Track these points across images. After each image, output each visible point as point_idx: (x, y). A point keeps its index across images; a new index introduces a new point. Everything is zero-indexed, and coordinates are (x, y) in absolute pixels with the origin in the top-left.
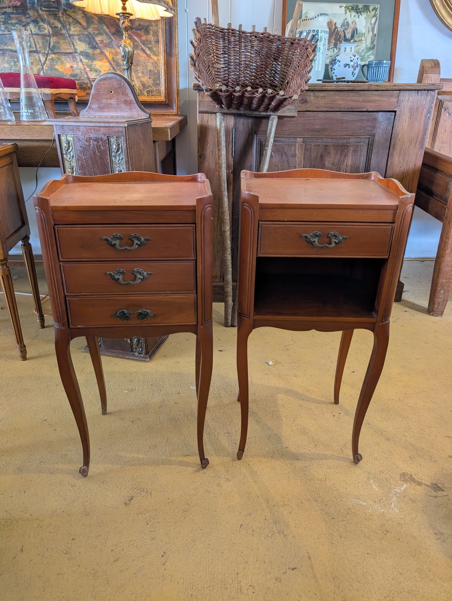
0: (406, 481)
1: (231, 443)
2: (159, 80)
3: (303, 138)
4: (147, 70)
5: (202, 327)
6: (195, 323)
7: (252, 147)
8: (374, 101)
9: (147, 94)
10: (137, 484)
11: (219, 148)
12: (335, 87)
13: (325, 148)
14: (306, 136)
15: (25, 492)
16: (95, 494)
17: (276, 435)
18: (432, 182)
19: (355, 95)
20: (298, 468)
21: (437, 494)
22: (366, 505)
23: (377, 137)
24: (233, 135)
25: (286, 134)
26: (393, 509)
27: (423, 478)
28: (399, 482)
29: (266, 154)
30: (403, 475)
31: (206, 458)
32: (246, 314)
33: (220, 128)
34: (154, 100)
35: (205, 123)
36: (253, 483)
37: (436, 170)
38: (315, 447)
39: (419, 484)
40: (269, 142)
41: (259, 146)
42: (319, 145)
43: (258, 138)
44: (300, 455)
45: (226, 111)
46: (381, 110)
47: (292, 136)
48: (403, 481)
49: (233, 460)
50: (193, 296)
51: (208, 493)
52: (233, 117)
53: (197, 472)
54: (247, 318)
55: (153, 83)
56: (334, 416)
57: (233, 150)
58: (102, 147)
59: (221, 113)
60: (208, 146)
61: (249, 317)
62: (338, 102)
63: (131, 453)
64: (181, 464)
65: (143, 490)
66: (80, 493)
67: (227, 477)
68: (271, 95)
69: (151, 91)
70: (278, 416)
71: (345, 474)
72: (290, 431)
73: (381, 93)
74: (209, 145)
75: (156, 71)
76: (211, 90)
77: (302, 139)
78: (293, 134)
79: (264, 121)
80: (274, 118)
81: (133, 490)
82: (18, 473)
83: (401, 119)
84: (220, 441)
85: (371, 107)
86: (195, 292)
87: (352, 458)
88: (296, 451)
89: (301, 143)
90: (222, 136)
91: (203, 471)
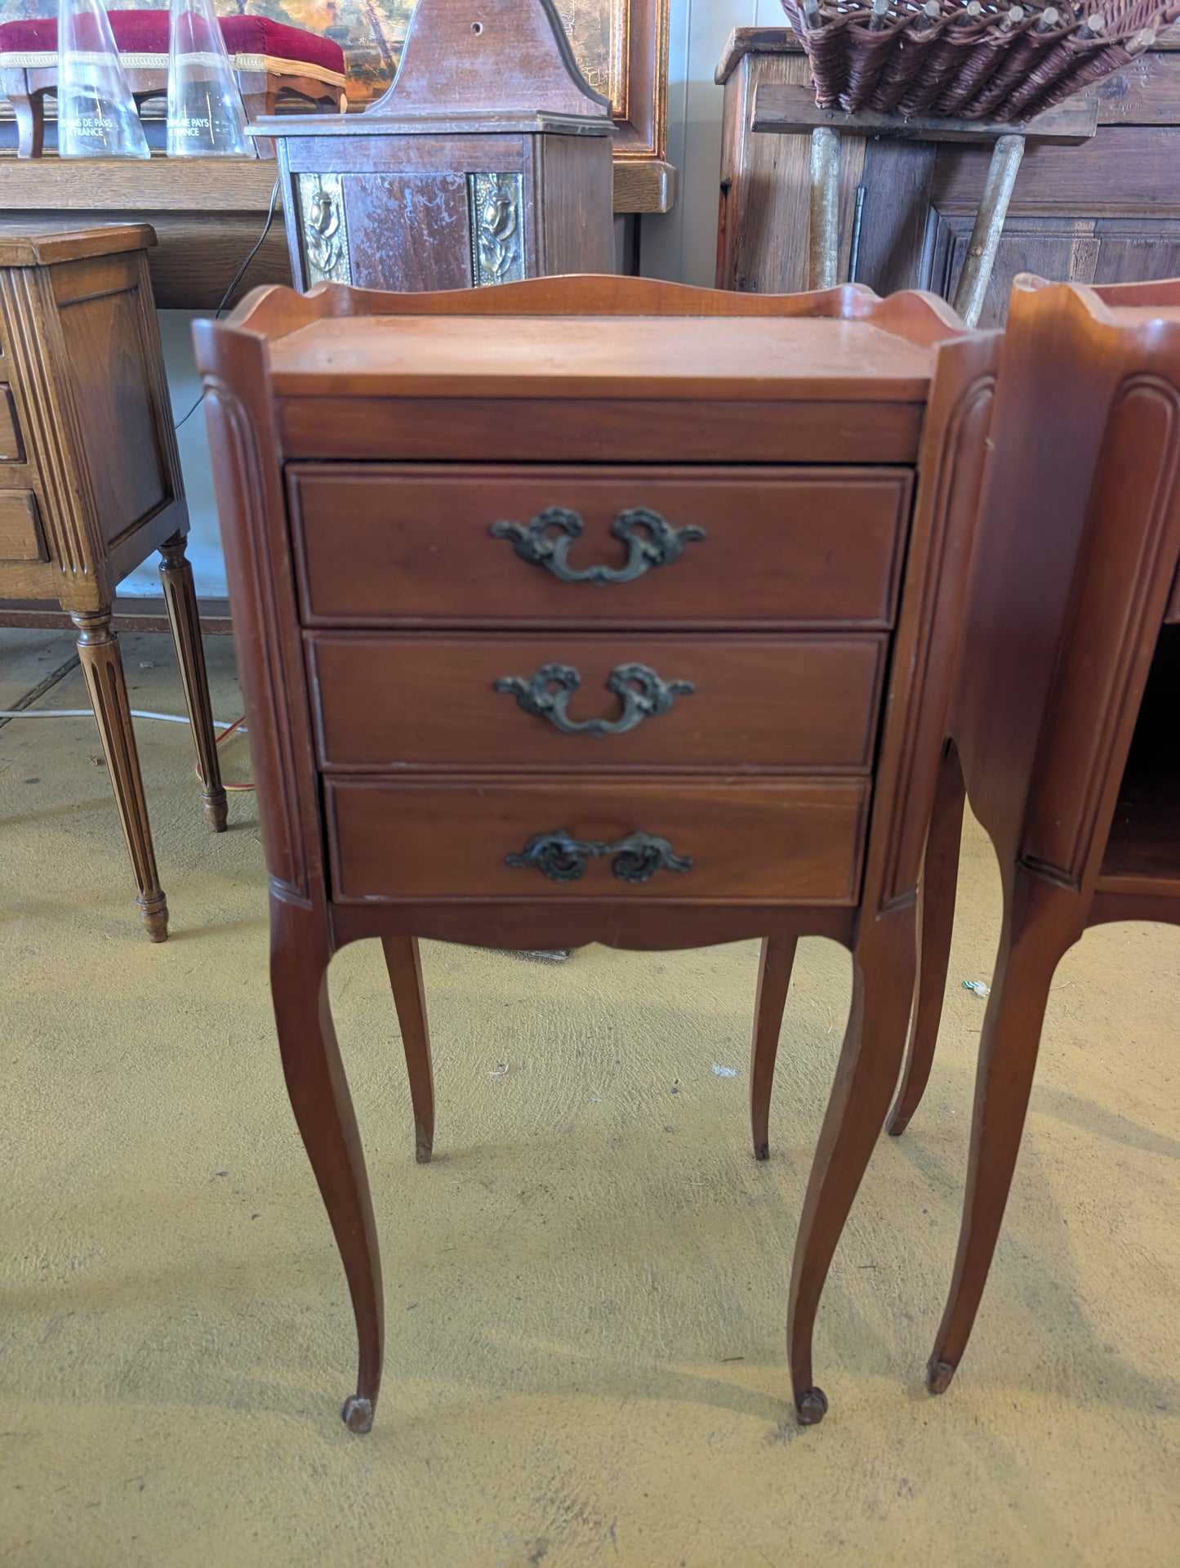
2: (606, 45)
3: (1097, 219)
5: (878, 919)
6: (849, 902)
7: (919, 250)
10: (556, 1484)
11: (817, 248)
13: (1172, 256)
14: (1108, 215)
15: (142, 1488)
16: (401, 1518)
17: (1056, 1287)
24: (856, 212)
25: (1039, 205)
29: (977, 270)
31: (815, 1384)
32: (1067, 868)
33: (823, 183)
35: (765, 170)
36: (1009, 1511)
40: (988, 227)
41: (943, 249)
42: (1151, 246)
43: (941, 219)
44: (1170, 1386)
45: (847, 119)
47: (1061, 214)
49: (912, 1393)
50: (854, 787)
51: (835, 1550)
52: (863, 148)
53: (780, 1442)
54: (1067, 882)
55: (585, 52)
57: (854, 264)
58: (445, 215)
59: (831, 127)
60: (771, 249)
61: (1079, 882)
63: (525, 1331)
64: (718, 1396)
65: (581, 1512)
66: (346, 1506)
67: (900, 1476)
68: (1048, 35)
72: (1106, 1272)
74: (772, 245)
75: (597, 14)
76: (826, 20)
77: (1092, 224)
78: (1063, 205)
79: (969, 161)
80: (1012, 144)
81: (544, 1510)
82: (120, 1395)
84: (850, 1301)
86: (868, 770)
88: (1150, 1367)
89: (1089, 237)
90: (830, 209)
91: (802, 1439)
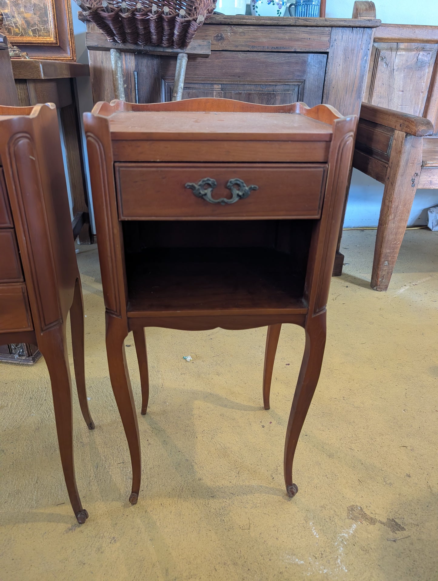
0: (354, 519)
1: (125, 479)
2: (47, 17)
3: (222, 84)
4: (31, 3)
5: (42, 334)
6: (30, 329)
7: (160, 95)
8: (303, 39)
9: (33, 34)
12: (256, 20)
13: (248, 97)
14: (225, 83)
17: (187, 460)
18: (370, 138)
19: (280, 31)
20: (213, 510)
21: (396, 536)
22: (302, 564)
23: (307, 85)
24: (135, 81)
25: (200, 79)
26: (339, 566)
27: (377, 511)
28: (347, 521)
30: (352, 509)
31: (83, 508)
32: (115, 310)
33: (116, 69)
34: (41, 41)
35: (99, 64)
36: (149, 542)
37: (375, 125)
38: (237, 475)
39: (372, 521)
40: (178, 86)
41: (169, 94)
42: (241, 94)
43: (166, 84)
44: (217, 489)
45: (121, 46)
46: (311, 50)
47: (208, 82)
48: (351, 518)
49: (125, 506)
51: (81, 567)
52: (134, 57)
53: (71, 531)
54: (117, 315)
55: (39, 20)
56: (263, 427)
57: (137, 100)
59: (116, 49)
60: (106, 94)
61: (120, 315)
62: (260, 40)
64: (51, 518)
67: (113, 536)
68: (169, 16)
69: (38, 30)
70: (192, 432)
71: (275, 515)
72: (206, 453)
73: (310, 30)
75: (42, 5)
76: (90, 8)
77: (220, 86)
78: (209, 79)
79: (172, 62)
80: (183, 57)
83: (334, 62)
84: (111, 476)
85: (299, 47)
86: (22, 280)
87: (284, 488)
88: (212, 483)
89: (220, 90)
90: (119, 79)
91: (79, 529)
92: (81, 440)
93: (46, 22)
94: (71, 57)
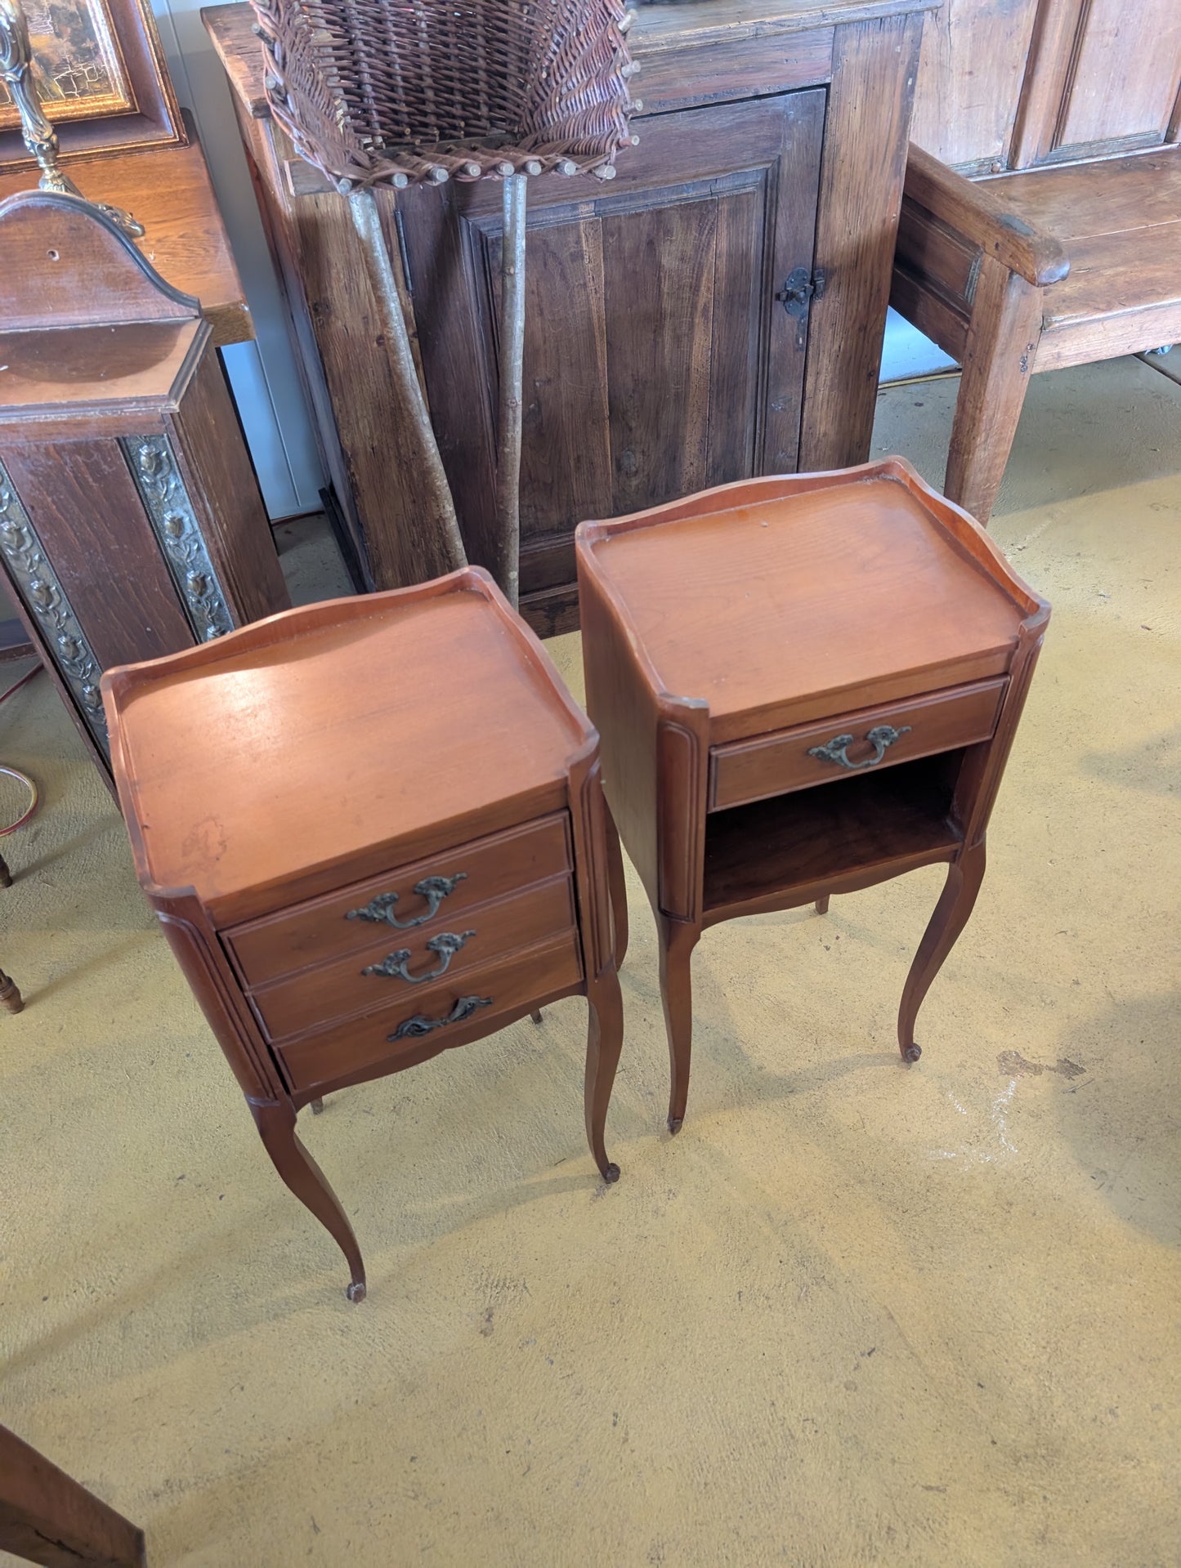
0: (1011, 1072)
1: (641, 1097)
2: (92, 36)
3: (595, 201)
4: (41, 8)
6: (579, 980)
8: (772, 65)
9: (64, 90)
10: (485, 1276)
12: (667, 44)
13: (658, 219)
14: (603, 196)
16: (405, 1333)
17: (726, 1040)
19: (720, 56)
20: (801, 1113)
21: (1075, 1083)
22: (954, 1158)
23: (786, 165)
24: (399, 232)
26: (1006, 1147)
27: (1041, 1053)
28: (1001, 1078)
29: (514, 286)
30: (1003, 1058)
31: (612, 1162)
32: (686, 916)
33: (371, 236)
34: (92, 108)
35: (310, 210)
36: (726, 1183)
38: (816, 1047)
39: (1037, 1070)
40: (514, 250)
42: (640, 214)
43: (469, 223)
44: (794, 1077)
46: (792, 86)
47: (566, 204)
48: (1006, 1073)
49: (663, 1139)
51: (643, 1243)
53: (600, 1198)
54: (687, 921)
55: (73, 49)
56: (828, 948)
57: (408, 274)
60: (334, 277)
61: (693, 918)
62: (678, 85)
63: (432, 1197)
64: (557, 1187)
65: (505, 1284)
66: (370, 1342)
67: (667, 1189)
69: (75, 78)
70: (712, 986)
71: (896, 1096)
72: (752, 1019)
73: (788, 39)
74: (334, 271)
75: (73, 8)
77: (592, 206)
78: (566, 196)
81: (484, 1292)
83: (842, 105)
85: (765, 84)
87: (896, 1049)
88: (783, 1069)
89: (592, 216)
91: (611, 1191)
92: (531, 1047)
93: (92, 53)
94: (175, 137)
